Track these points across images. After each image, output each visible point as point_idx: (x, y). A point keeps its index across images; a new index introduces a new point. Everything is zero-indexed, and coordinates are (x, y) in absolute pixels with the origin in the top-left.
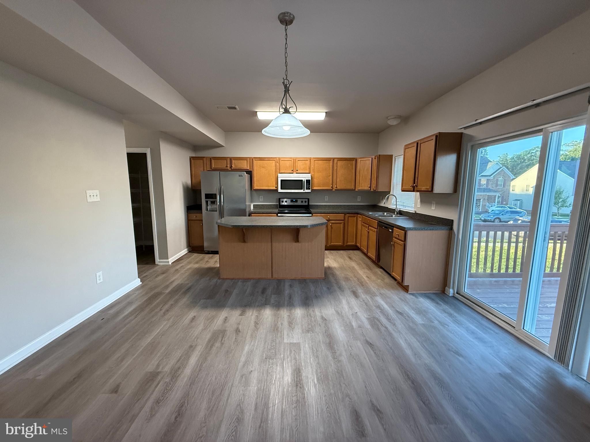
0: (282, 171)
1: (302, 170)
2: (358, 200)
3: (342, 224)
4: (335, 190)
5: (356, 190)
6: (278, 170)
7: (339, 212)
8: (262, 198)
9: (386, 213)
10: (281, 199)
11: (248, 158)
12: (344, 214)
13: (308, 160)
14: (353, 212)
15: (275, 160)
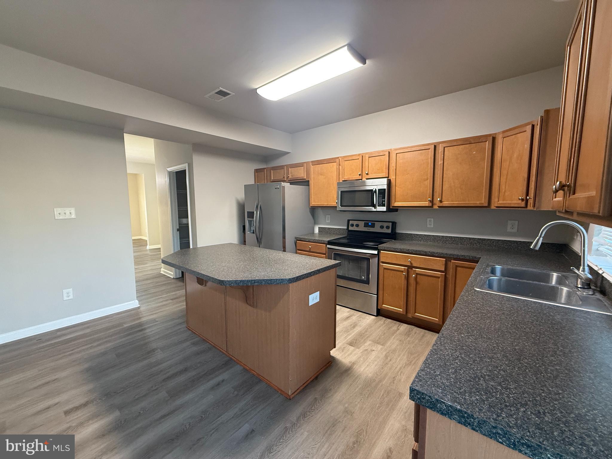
0: (345, 178)
1: (375, 173)
2: (509, 230)
3: (440, 279)
4: (439, 207)
5: (493, 207)
6: (340, 176)
7: (434, 252)
8: (329, 218)
9: (555, 275)
10: (350, 221)
11: (305, 163)
12: (445, 259)
13: (385, 155)
14: (468, 258)
15: (336, 162)
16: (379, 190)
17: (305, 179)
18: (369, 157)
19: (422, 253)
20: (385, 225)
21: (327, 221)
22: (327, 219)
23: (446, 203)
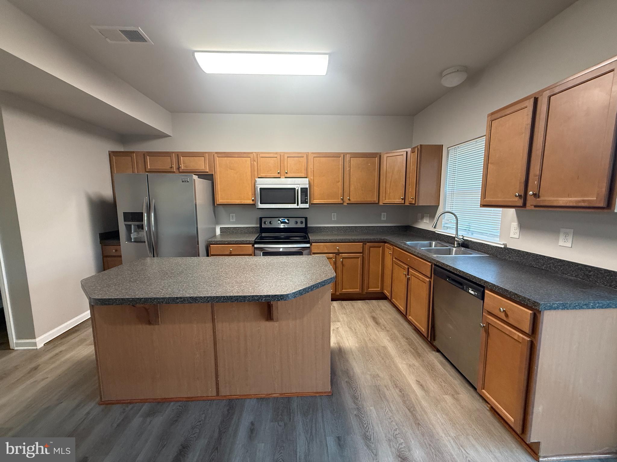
0: (263, 175)
1: (294, 173)
3: (359, 259)
4: (347, 203)
5: (381, 204)
6: (256, 173)
7: (355, 239)
8: (234, 217)
9: (434, 243)
10: (263, 219)
11: (206, 153)
12: (362, 243)
13: (303, 157)
14: (377, 240)
15: (250, 157)
16: (301, 188)
17: (208, 172)
18: (288, 157)
19: (347, 240)
20: (299, 220)
21: (231, 220)
22: (231, 217)
23: (353, 200)
